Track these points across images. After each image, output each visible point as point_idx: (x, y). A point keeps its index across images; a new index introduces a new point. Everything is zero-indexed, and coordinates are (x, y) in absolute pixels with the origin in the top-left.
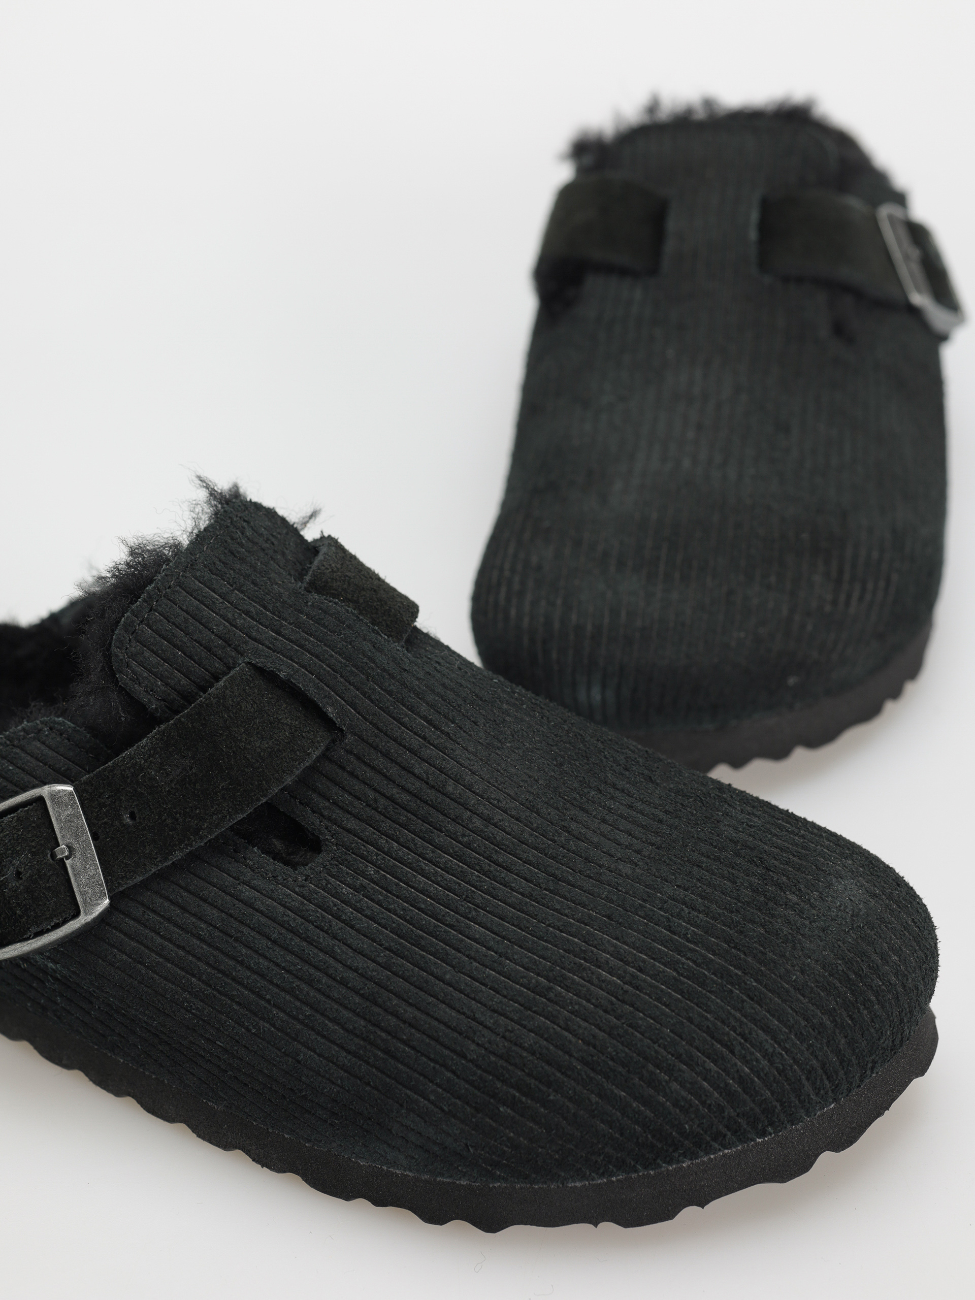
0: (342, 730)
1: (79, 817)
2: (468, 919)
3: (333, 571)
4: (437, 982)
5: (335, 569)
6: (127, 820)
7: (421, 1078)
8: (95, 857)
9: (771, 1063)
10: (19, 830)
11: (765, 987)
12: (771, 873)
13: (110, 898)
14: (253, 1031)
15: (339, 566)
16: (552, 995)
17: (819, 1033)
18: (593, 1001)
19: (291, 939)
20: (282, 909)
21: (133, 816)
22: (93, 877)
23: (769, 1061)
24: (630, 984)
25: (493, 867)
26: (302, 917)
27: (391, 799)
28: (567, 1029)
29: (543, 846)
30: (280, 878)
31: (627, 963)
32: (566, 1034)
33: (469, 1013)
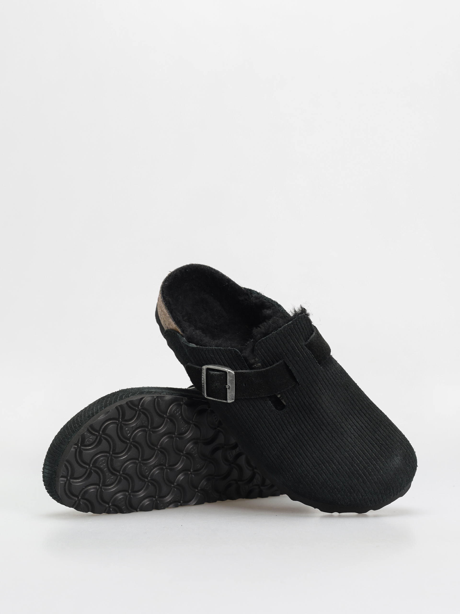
0: (299, 384)
1: (233, 380)
2: (310, 440)
3: (315, 341)
4: (298, 452)
5: (315, 340)
6: (244, 385)
7: (287, 471)
8: (234, 391)
9: (362, 497)
10: (219, 377)
11: (368, 480)
12: (381, 451)
13: (235, 400)
14: (256, 442)
15: (316, 339)
16: (320, 466)
17: (376, 494)
18: (329, 471)
19: (270, 428)
20: (271, 420)
21: (245, 384)
22: (232, 394)
23: (362, 496)
24: (338, 470)
25: (320, 429)
26: (274, 424)
27: (304, 403)
28: (321, 475)
29: (333, 428)
30: (273, 412)
31: (340, 465)
32: (320, 476)
33: (302, 462)
